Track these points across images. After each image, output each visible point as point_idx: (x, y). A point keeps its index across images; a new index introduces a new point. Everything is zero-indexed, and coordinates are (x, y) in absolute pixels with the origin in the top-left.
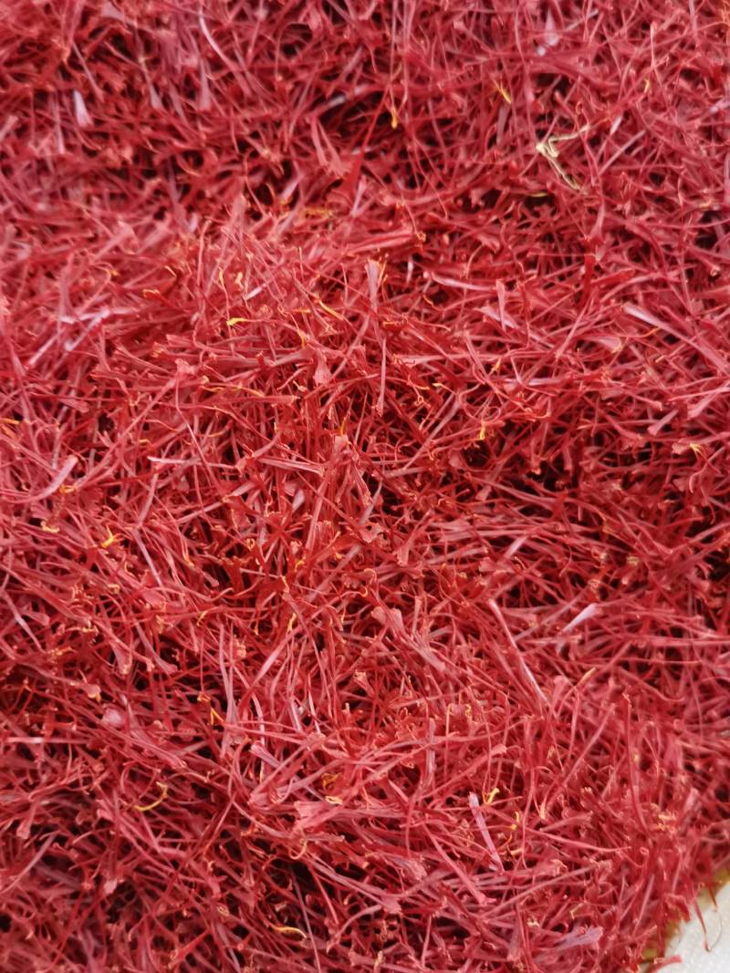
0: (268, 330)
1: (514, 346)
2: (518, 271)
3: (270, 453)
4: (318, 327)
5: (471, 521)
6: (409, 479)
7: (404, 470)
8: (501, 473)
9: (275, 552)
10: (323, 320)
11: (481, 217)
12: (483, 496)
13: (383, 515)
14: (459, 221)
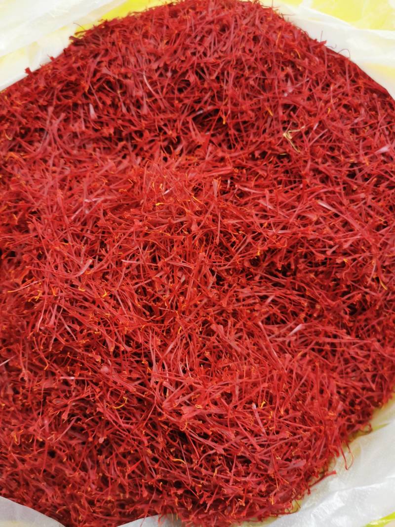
0: (172, 208)
1: (272, 217)
2: (274, 185)
3: (172, 259)
4: (193, 207)
5: (252, 289)
6: (227, 271)
7: (226, 267)
8: (265, 269)
9: (173, 301)
10: (195, 204)
11: (259, 162)
12: (257, 278)
13: (216, 285)
14: (250, 164)
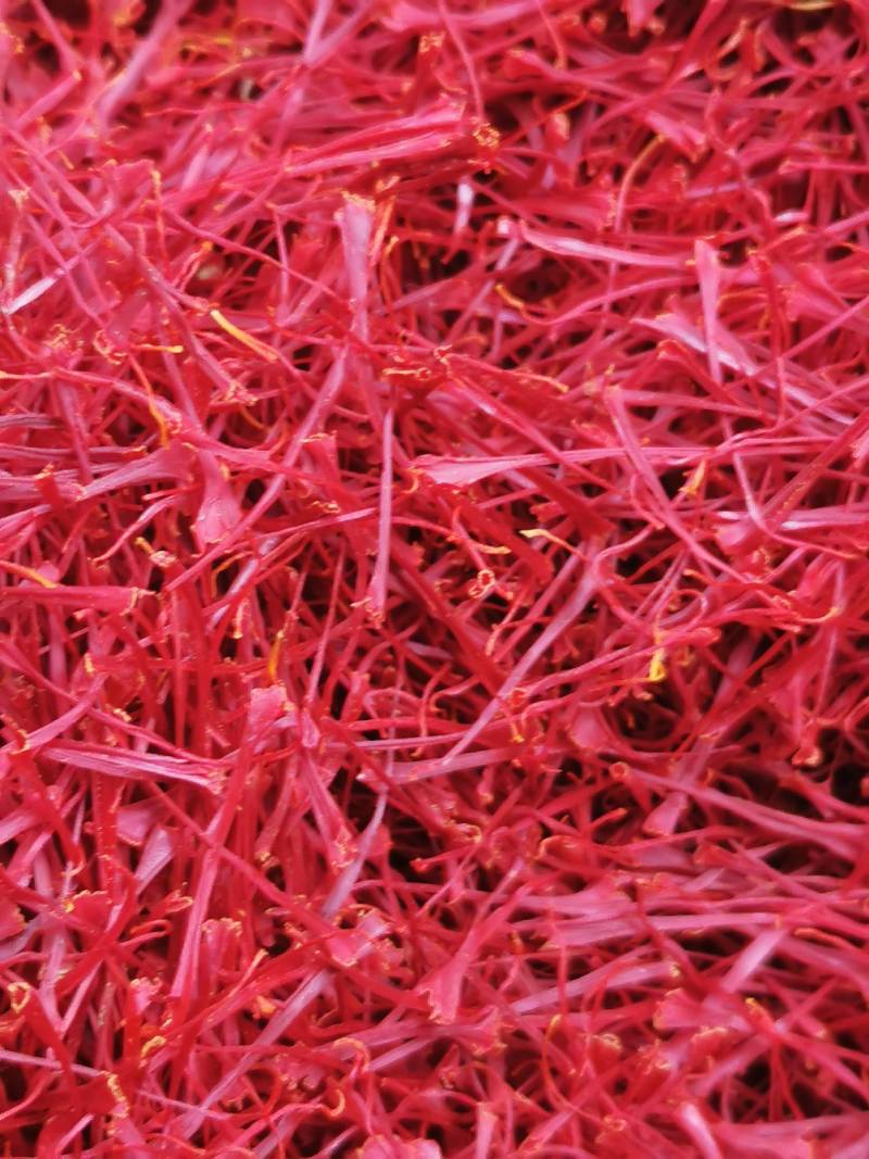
0: (68, 398)
1: (743, 424)
2: (754, 212)
3: (76, 733)
4: (205, 385)
5: (632, 891)
6: (461, 782)
7: (448, 762)
8: (713, 761)
9: (93, 999)
10: (217, 368)
11: (654, 63)
12: (664, 821)
13: (390, 880)
